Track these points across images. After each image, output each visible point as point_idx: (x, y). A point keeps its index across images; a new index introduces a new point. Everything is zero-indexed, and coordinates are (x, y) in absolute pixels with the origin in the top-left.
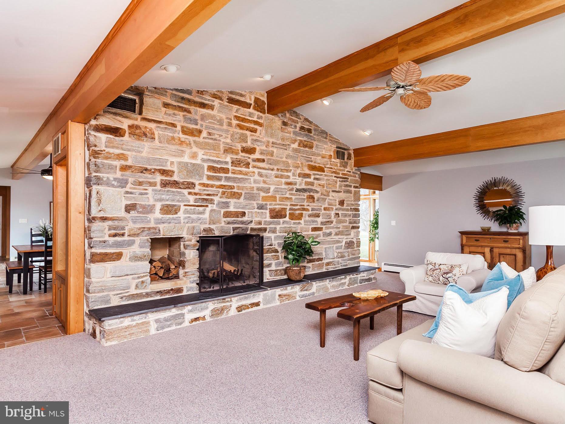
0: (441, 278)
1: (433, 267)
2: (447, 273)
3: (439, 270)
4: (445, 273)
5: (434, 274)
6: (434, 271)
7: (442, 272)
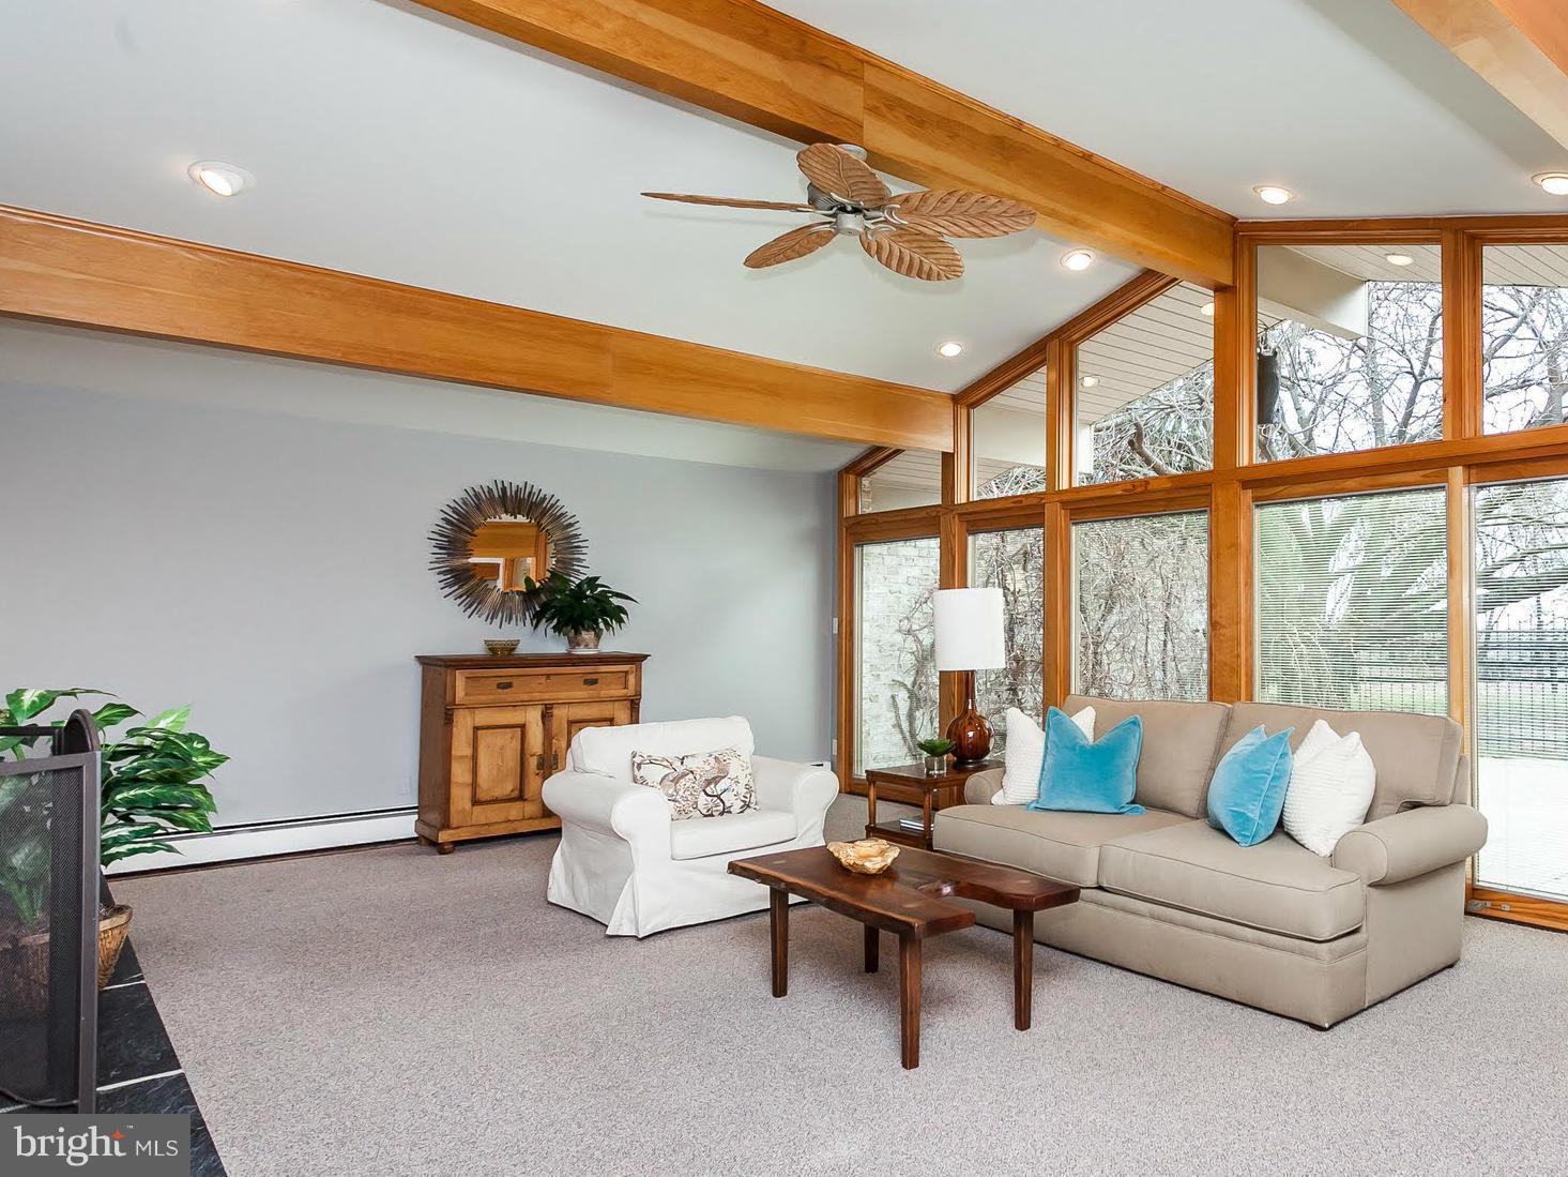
0: (702, 799)
1: (667, 771)
2: (715, 780)
3: (691, 776)
4: (709, 782)
5: (681, 793)
6: (676, 781)
7: (701, 781)
